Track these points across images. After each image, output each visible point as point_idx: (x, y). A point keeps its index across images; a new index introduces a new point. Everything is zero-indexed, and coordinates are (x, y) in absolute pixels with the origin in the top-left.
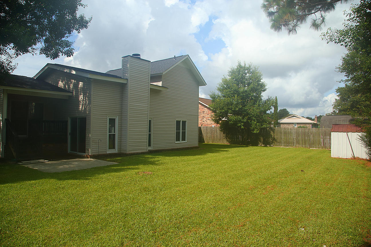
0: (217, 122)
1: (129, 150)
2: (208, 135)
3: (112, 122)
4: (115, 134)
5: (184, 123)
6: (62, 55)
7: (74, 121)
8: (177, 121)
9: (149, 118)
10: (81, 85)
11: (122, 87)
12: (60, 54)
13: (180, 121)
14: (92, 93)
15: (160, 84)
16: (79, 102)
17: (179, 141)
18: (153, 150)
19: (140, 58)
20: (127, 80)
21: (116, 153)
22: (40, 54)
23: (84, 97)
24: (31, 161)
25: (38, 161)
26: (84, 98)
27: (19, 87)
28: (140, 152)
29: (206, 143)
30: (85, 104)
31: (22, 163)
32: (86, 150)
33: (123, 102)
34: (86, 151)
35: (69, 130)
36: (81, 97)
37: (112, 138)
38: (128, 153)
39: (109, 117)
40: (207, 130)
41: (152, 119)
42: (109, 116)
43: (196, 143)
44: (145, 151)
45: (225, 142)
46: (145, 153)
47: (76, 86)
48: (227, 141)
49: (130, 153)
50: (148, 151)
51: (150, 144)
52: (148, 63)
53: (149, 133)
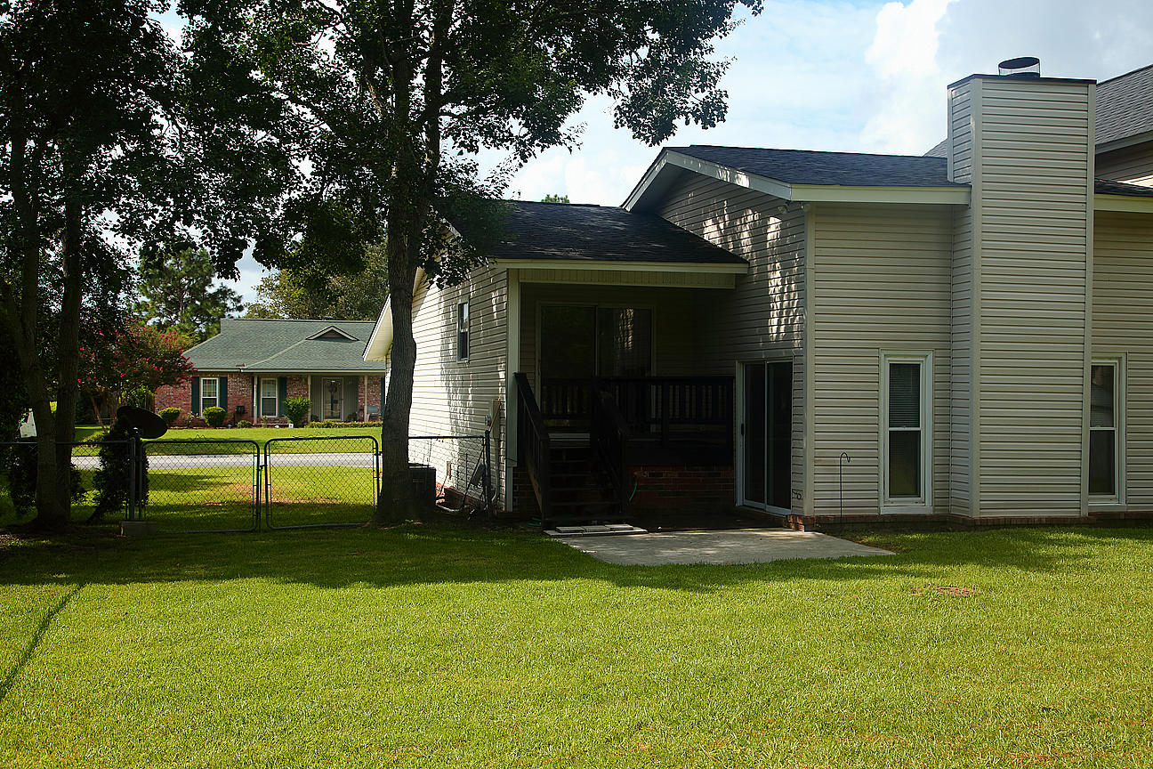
1: (982, 502)
3: (905, 378)
4: (919, 432)
6: (687, 123)
7: (756, 372)
9: (1088, 354)
10: (772, 228)
11: (953, 219)
12: (679, 122)
14: (810, 264)
16: (769, 300)
18: (1126, 514)
19: (1035, 78)
20: (967, 190)
21: (925, 516)
22: (617, 127)
23: (783, 276)
24: (588, 528)
25: (611, 529)
26: (783, 285)
27: (554, 257)
28: (1040, 519)
30: (789, 308)
31: (559, 531)
32: (793, 495)
33: (955, 288)
34: (794, 501)
35: (740, 416)
36: (775, 279)
38: (976, 517)
39: (890, 356)
41: (1120, 359)
42: (888, 353)
44: (1073, 513)
46: (1070, 525)
47: (759, 232)
49: (987, 520)
50: (1085, 512)
51: (1102, 480)
52: (1082, 90)
53: (1092, 429)
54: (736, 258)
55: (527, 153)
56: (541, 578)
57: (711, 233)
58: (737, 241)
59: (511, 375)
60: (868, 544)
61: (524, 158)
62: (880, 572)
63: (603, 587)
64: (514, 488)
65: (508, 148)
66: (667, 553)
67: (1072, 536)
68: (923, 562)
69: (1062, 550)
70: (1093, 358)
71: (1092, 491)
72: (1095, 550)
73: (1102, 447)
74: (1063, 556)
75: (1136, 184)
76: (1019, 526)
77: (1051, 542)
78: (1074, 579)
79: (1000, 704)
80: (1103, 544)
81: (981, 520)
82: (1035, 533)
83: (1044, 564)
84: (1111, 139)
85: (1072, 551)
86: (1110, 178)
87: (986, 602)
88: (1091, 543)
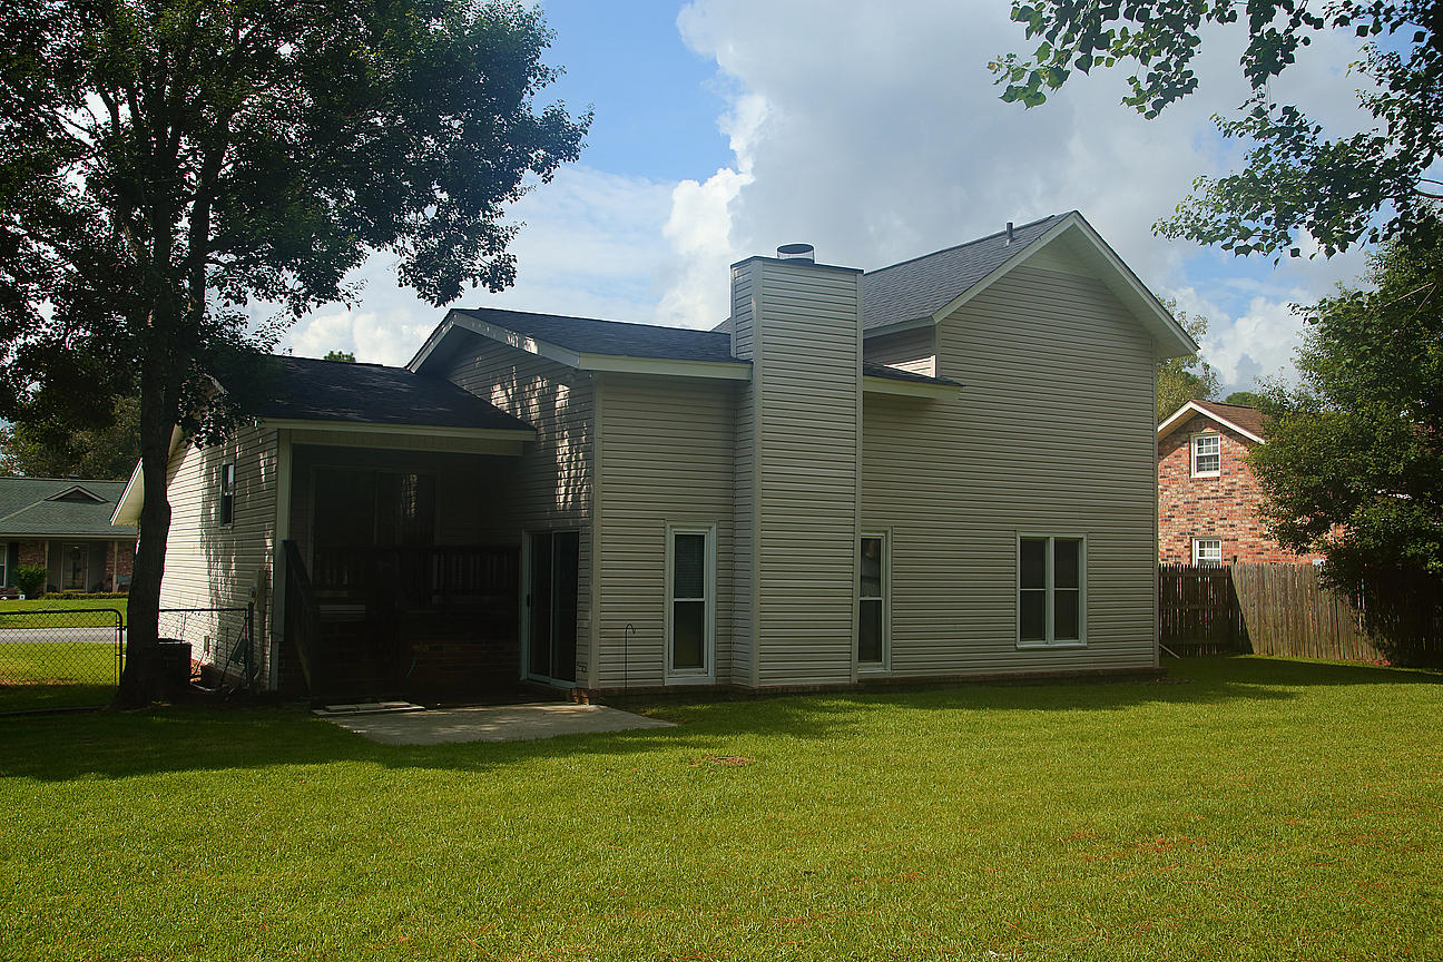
0: (1295, 538)
1: (762, 672)
2: (1269, 611)
3: (689, 547)
4: (703, 602)
5: (1068, 549)
6: (475, 285)
7: (542, 540)
8: (1024, 542)
9: (858, 528)
10: (561, 396)
11: (735, 395)
12: (466, 284)
13: (1042, 543)
14: (597, 434)
15: (927, 367)
16: (558, 469)
17: (1041, 636)
18: (891, 680)
19: (810, 263)
20: (749, 366)
21: (707, 687)
22: (401, 285)
23: (571, 445)
24: (360, 706)
25: (386, 707)
26: (571, 453)
27: (329, 418)
28: (815, 686)
29: (1258, 653)
30: (575, 477)
31: (328, 710)
32: (578, 668)
33: (738, 461)
34: (579, 674)
35: (526, 589)
36: (564, 447)
37: (689, 619)
38: (756, 686)
39: (676, 527)
40: (1261, 582)
41: (886, 532)
42: (673, 523)
43: (1144, 650)
44: (844, 681)
45: (1367, 655)
46: (841, 692)
47: (547, 399)
48: (1378, 646)
49: (766, 689)
50: (855, 679)
51: (870, 648)
52: (852, 278)
53: (862, 599)
54: (524, 425)
55: (301, 308)
56: (304, 762)
57: (499, 398)
58: (525, 408)
59: (279, 542)
60: (650, 716)
61: (298, 313)
62: (660, 744)
63: (371, 769)
64: (280, 664)
65: (281, 301)
66: (444, 731)
67: (842, 703)
68: (703, 733)
69: (833, 717)
70: (862, 531)
71: (862, 658)
72: (862, 715)
73: (870, 616)
74: (834, 723)
75: (900, 368)
76: (795, 694)
77: (823, 709)
78: (841, 744)
79: (766, 871)
80: (870, 710)
81: (760, 689)
82: (809, 701)
83: (816, 731)
84: (877, 326)
85: (841, 717)
86: (876, 361)
87: (760, 771)
88: (858, 709)
